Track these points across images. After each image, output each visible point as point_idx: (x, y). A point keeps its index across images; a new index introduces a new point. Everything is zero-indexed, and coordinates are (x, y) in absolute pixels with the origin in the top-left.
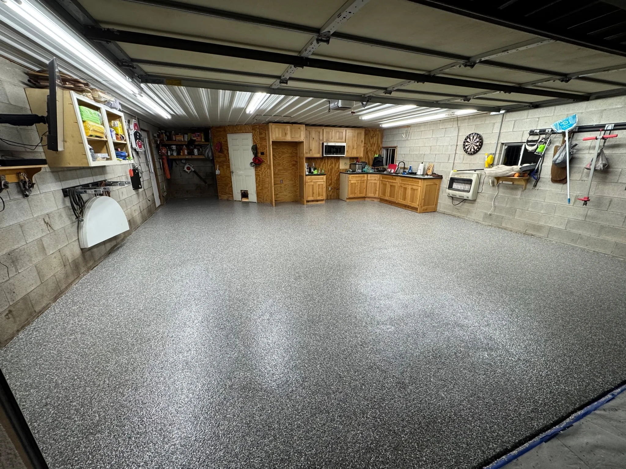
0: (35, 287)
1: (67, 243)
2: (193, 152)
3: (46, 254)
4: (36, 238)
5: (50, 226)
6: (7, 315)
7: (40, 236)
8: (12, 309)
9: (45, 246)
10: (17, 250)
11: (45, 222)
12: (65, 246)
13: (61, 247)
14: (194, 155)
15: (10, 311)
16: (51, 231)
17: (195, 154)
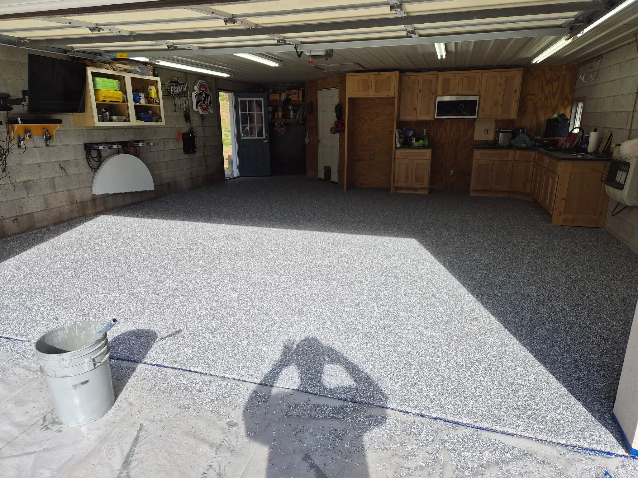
0: (40, 210)
1: (79, 187)
2: (289, 115)
3: (55, 190)
4: (50, 176)
5: (64, 170)
6: (13, 220)
7: (52, 176)
8: (18, 218)
9: (56, 184)
10: (31, 181)
11: (60, 166)
12: (76, 189)
13: (72, 188)
14: (289, 118)
15: (17, 219)
16: (64, 174)
17: (291, 117)
